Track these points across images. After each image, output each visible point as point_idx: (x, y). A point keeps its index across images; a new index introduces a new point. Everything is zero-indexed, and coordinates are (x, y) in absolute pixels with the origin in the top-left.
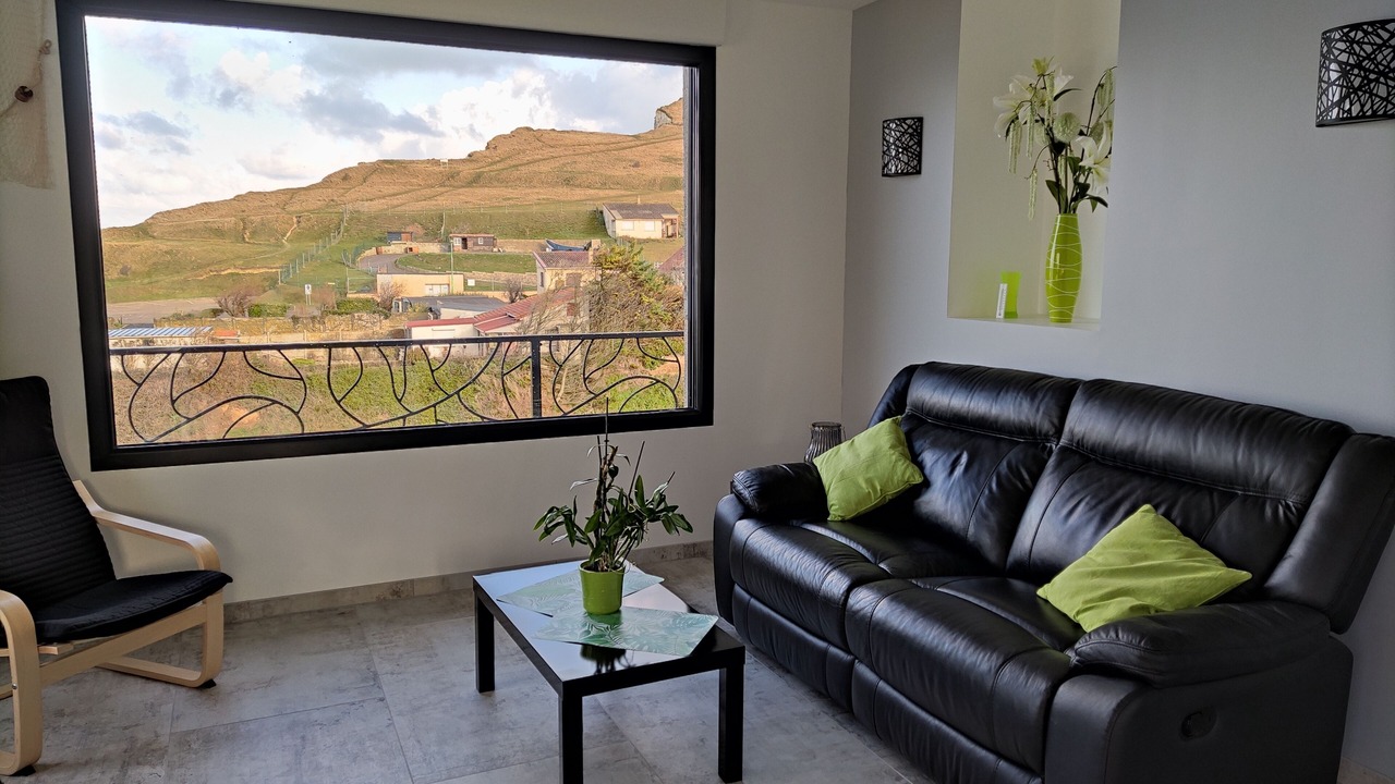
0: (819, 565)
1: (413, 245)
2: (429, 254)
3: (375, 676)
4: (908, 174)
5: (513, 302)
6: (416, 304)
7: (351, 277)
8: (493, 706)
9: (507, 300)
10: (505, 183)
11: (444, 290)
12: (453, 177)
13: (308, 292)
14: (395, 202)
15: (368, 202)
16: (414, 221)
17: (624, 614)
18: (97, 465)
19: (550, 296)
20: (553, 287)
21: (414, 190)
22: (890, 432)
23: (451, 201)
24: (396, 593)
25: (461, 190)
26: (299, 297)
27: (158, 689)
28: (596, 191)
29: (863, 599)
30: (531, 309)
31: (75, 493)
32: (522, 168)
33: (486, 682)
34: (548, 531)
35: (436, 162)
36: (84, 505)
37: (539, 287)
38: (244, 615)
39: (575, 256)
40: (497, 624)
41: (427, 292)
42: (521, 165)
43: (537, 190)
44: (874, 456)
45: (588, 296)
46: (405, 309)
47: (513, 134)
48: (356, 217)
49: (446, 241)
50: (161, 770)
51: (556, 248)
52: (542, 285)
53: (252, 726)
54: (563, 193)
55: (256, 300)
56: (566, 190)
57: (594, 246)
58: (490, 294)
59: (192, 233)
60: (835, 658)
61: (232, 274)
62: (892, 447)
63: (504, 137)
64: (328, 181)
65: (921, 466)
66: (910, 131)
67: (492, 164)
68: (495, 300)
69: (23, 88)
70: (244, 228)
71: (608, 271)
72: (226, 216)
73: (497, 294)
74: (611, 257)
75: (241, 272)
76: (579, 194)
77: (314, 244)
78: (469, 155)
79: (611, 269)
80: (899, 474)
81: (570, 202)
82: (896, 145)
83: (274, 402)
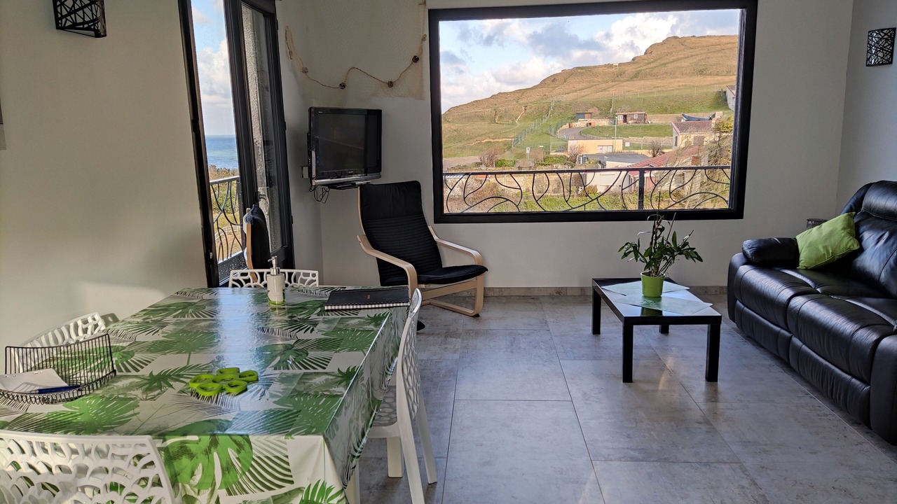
0: (780, 285)
1: (592, 121)
2: (602, 127)
3: (546, 322)
4: (883, 64)
5: (654, 156)
6: (590, 159)
7: (553, 142)
8: (599, 340)
9: (651, 156)
10: (656, 76)
11: (610, 150)
12: (621, 75)
13: (528, 152)
14: (583, 94)
15: (565, 96)
16: (593, 105)
17: (663, 299)
18: (436, 221)
19: (680, 152)
20: (683, 146)
21: (595, 85)
22: (844, 221)
23: (617, 91)
24: (559, 292)
25: (625, 83)
26: (523, 155)
27: (458, 315)
28: (723, 77)
29: (798, 302)
30: (666, 161)
31: (429, 231)
32: (669, 65)
33: (596, 330)
34: (626, 255)
35: (610, 66)
36: (432, 236)
37: (674, 147)
38: (490, 294)
39: (700, 124)
40: (602, 300)
41: (598, 151)
42: (668, 63)
43: (677, 80)
44: (831, 234)
45: (708, 152)
46: (584, 161)
47: (664, 42)
48: (558, 105)
49: (613, 118)
50: (460, 340)
51: (689, 119)
52: (676, 145)
53: (494, 331)
54: (698, 80)
55: (499, 157)
56: (700, 78)
57: (717, 116)
58: (640, 152)
59: (469, 118)
60: (783, 335)
61: (488, 142)
62: (843, 229)
63: (657, 45)
64: (543, 83)
65: (859, 239)
66: (886, 37)
67: (648, 64)
68: (643, 156)
69: (415, 57)
70: (496, 115)
71: (724, 134)
72: (487, 108)
73: (644, 152)
74: (727, 124)
75: (492, 141)
76: (709, 80)
77: (533, 122)
78: (633, 60)
79: (727, 132)
80: (844, 244)
81: (702, 86)
82: (875, 47)
83: (507, 200)
